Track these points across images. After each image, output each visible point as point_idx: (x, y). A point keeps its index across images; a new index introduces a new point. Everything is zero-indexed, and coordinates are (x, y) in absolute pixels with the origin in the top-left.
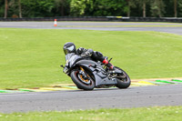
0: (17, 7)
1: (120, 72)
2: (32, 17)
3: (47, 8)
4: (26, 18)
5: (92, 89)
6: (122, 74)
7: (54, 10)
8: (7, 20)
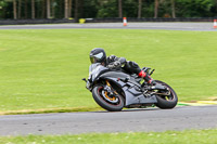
0: (169, 5)
1: (163, 87)
2: (188, 17)
3: (205, 6)
4: (181, 18)
5: (120, 110)
6: (165, 90)
7: (213, 9)
8: (158, 20)
